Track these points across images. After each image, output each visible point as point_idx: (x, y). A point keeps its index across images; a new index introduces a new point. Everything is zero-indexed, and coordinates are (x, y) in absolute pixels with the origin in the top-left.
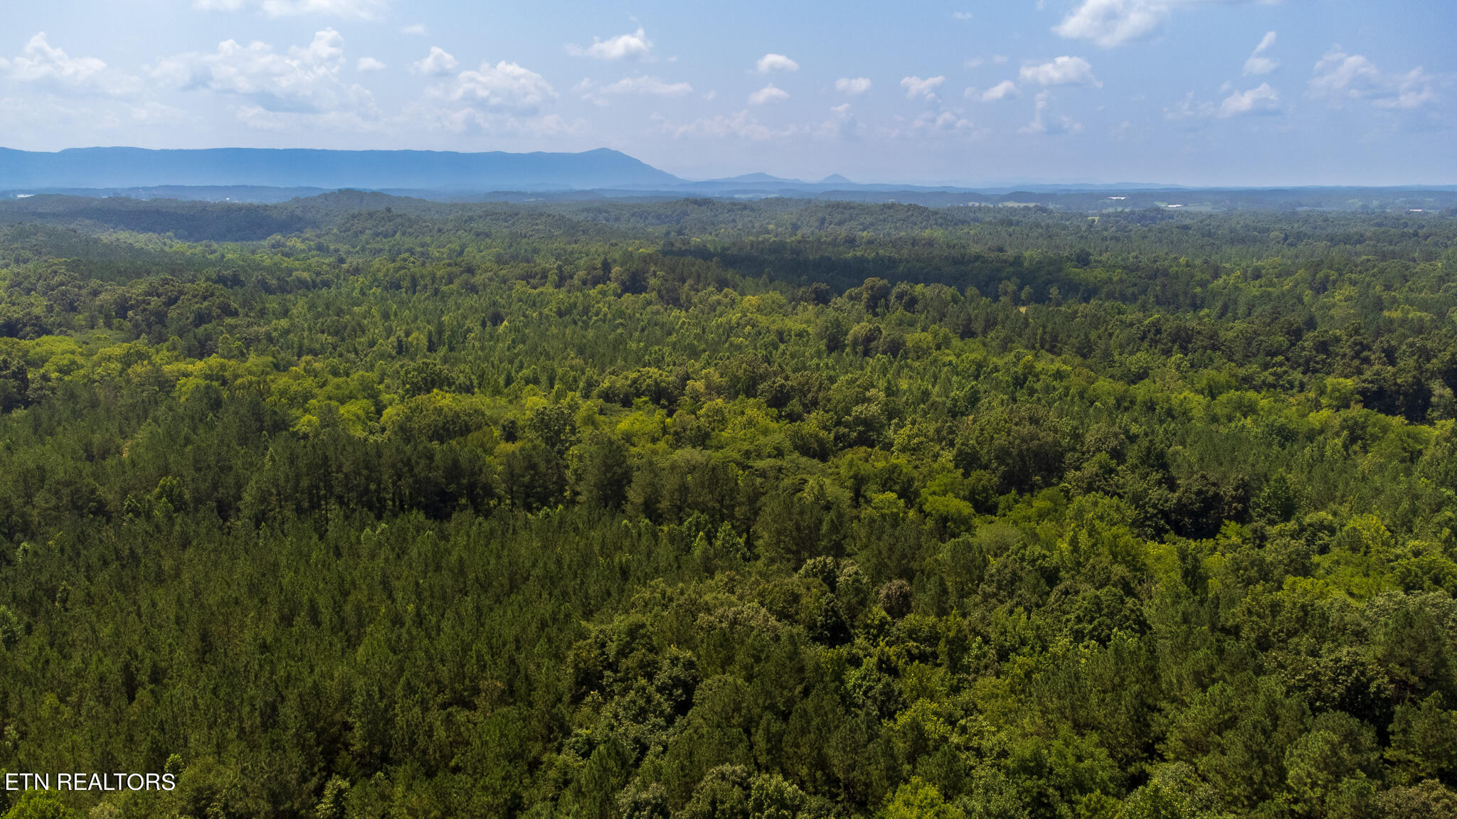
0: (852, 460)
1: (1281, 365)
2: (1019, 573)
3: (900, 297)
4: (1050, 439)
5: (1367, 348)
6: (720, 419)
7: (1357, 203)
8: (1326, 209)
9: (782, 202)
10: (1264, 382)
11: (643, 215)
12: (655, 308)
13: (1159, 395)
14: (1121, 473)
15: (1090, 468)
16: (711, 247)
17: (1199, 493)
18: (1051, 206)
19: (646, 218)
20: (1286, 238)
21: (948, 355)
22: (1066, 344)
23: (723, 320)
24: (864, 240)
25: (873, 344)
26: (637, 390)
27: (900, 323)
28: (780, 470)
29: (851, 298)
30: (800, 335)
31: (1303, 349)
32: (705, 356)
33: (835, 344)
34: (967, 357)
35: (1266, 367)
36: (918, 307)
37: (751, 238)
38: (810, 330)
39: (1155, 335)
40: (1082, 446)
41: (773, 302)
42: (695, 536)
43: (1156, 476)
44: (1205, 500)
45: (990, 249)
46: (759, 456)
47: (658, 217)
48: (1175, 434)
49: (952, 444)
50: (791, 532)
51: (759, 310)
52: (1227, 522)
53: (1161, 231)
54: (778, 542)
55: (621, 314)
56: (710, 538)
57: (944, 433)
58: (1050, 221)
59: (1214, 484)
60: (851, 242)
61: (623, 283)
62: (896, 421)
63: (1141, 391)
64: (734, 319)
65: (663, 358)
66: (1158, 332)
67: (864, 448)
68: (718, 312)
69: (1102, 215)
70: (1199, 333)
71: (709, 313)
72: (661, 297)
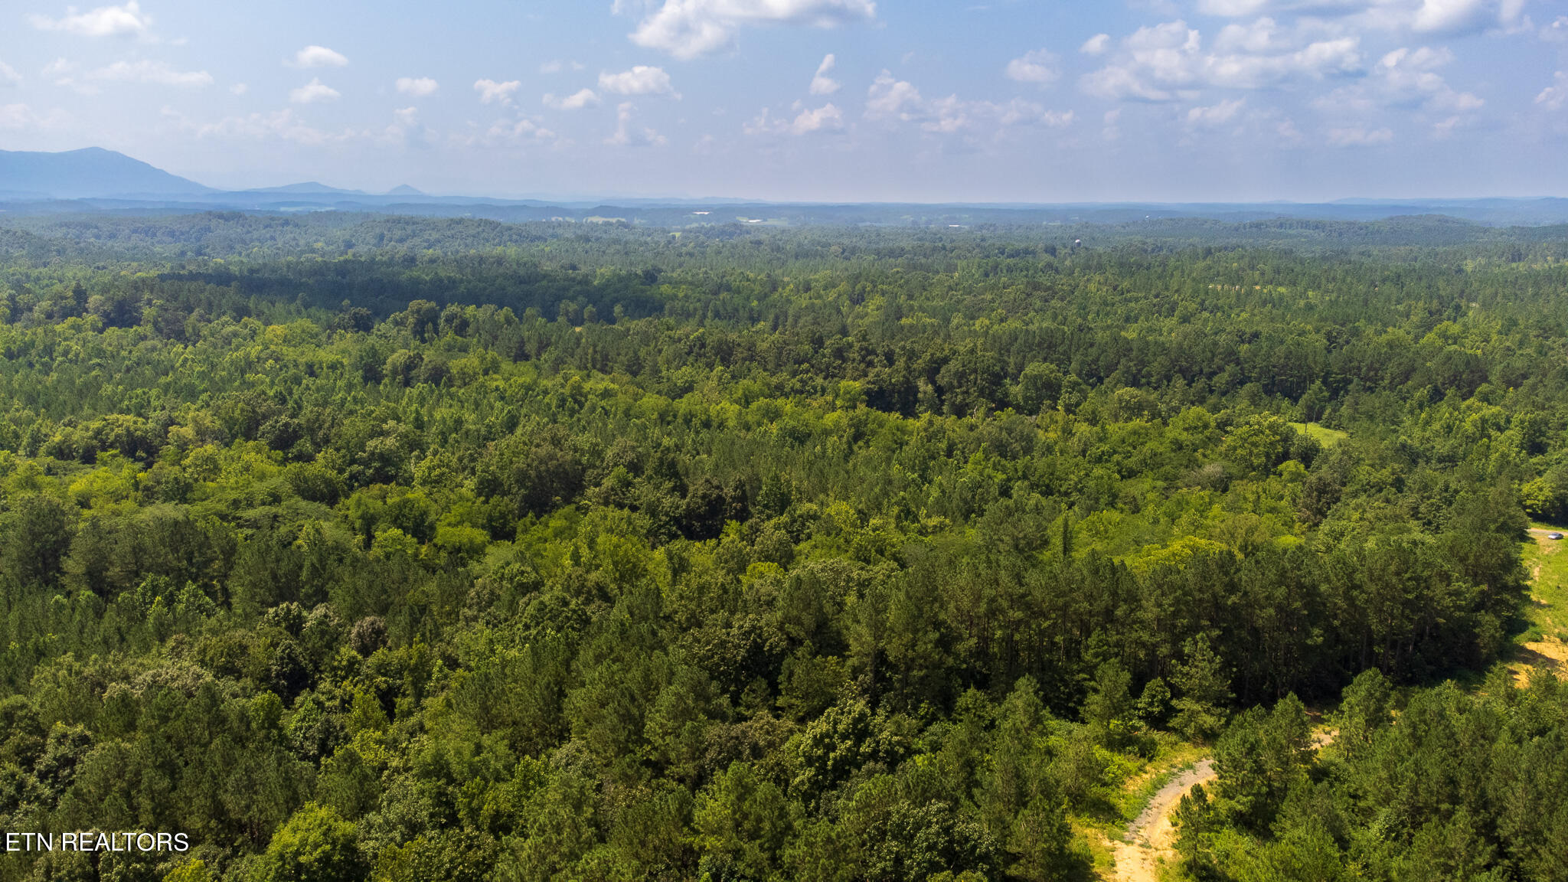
0: (360, 499)
1: (807, 371)
2: (497, 592)
3: (449, 320)
4: (569, 458)
5: (873, 352)
6: (212, 468)
7: (908, 218)
8: (883, 225)
9: (336, 217)
10: (792, 388)
11: (150, 232)
12: (149, 343)
13: (698, 407)
14: (637, 486)
15: (608, 483)
16: (234, 269)
17: (704, 497)
18: (636, 221)
19: (154, 235)
20: (844, 251)
21: (496, 380)
22: (616, 362)
23: (241, 353)
24: (425, 259)
25: (413, 373)
26: (103, 442)
27: (450, 348)
28: (275, 517)
29: (396, 323)
30: (333, 367)
31: (824, 356)
32: (205, 396)
33: (372, 374)
34: (515, 382)
35: (794, 374)
36: (470, 330)
37: (289, 258)
38: (345, 361)
39: (700, 349)
40: (602, 461)
41: (303, 331)
42: (152, 603)
43: (668, 485)
44: (709, 503)
45: (562, 267)
46: (250, 505)
47: (172, 234)
48: (702, 444)
49: (473, 472)
50: (266, 582)
51: (285, 340)
52: (728, 522)
53: (734, 247)
54: (253, 597)
55: (100, 353)
56: (170, 601)
57: (465, 461)
58: (631, 237)
59: (718, 487)
60: (410, 261)
61: (106, 315)
62: (416, 453)
63: (682, 405)
64: (254, 354)
65: (149, 402)
66: (703, 346)
67: (379, 485)
68: (233, 346)
69: (684, 231)
70: (739, 345)
71: (222, 347)
72: (158, 330)
